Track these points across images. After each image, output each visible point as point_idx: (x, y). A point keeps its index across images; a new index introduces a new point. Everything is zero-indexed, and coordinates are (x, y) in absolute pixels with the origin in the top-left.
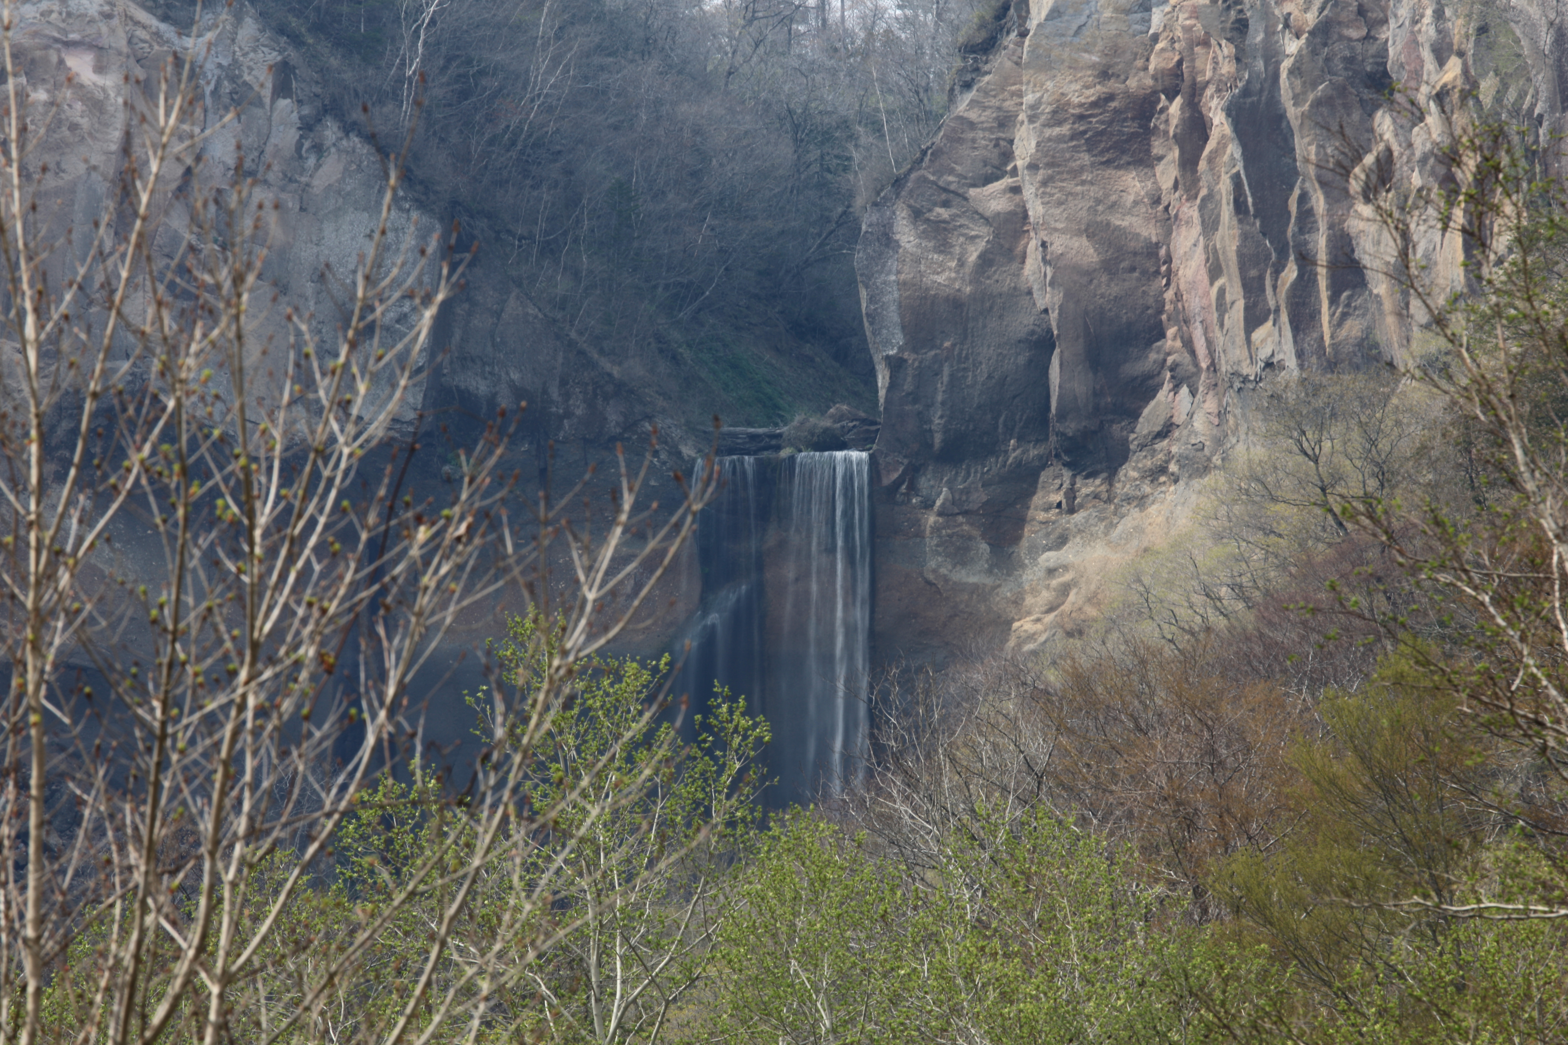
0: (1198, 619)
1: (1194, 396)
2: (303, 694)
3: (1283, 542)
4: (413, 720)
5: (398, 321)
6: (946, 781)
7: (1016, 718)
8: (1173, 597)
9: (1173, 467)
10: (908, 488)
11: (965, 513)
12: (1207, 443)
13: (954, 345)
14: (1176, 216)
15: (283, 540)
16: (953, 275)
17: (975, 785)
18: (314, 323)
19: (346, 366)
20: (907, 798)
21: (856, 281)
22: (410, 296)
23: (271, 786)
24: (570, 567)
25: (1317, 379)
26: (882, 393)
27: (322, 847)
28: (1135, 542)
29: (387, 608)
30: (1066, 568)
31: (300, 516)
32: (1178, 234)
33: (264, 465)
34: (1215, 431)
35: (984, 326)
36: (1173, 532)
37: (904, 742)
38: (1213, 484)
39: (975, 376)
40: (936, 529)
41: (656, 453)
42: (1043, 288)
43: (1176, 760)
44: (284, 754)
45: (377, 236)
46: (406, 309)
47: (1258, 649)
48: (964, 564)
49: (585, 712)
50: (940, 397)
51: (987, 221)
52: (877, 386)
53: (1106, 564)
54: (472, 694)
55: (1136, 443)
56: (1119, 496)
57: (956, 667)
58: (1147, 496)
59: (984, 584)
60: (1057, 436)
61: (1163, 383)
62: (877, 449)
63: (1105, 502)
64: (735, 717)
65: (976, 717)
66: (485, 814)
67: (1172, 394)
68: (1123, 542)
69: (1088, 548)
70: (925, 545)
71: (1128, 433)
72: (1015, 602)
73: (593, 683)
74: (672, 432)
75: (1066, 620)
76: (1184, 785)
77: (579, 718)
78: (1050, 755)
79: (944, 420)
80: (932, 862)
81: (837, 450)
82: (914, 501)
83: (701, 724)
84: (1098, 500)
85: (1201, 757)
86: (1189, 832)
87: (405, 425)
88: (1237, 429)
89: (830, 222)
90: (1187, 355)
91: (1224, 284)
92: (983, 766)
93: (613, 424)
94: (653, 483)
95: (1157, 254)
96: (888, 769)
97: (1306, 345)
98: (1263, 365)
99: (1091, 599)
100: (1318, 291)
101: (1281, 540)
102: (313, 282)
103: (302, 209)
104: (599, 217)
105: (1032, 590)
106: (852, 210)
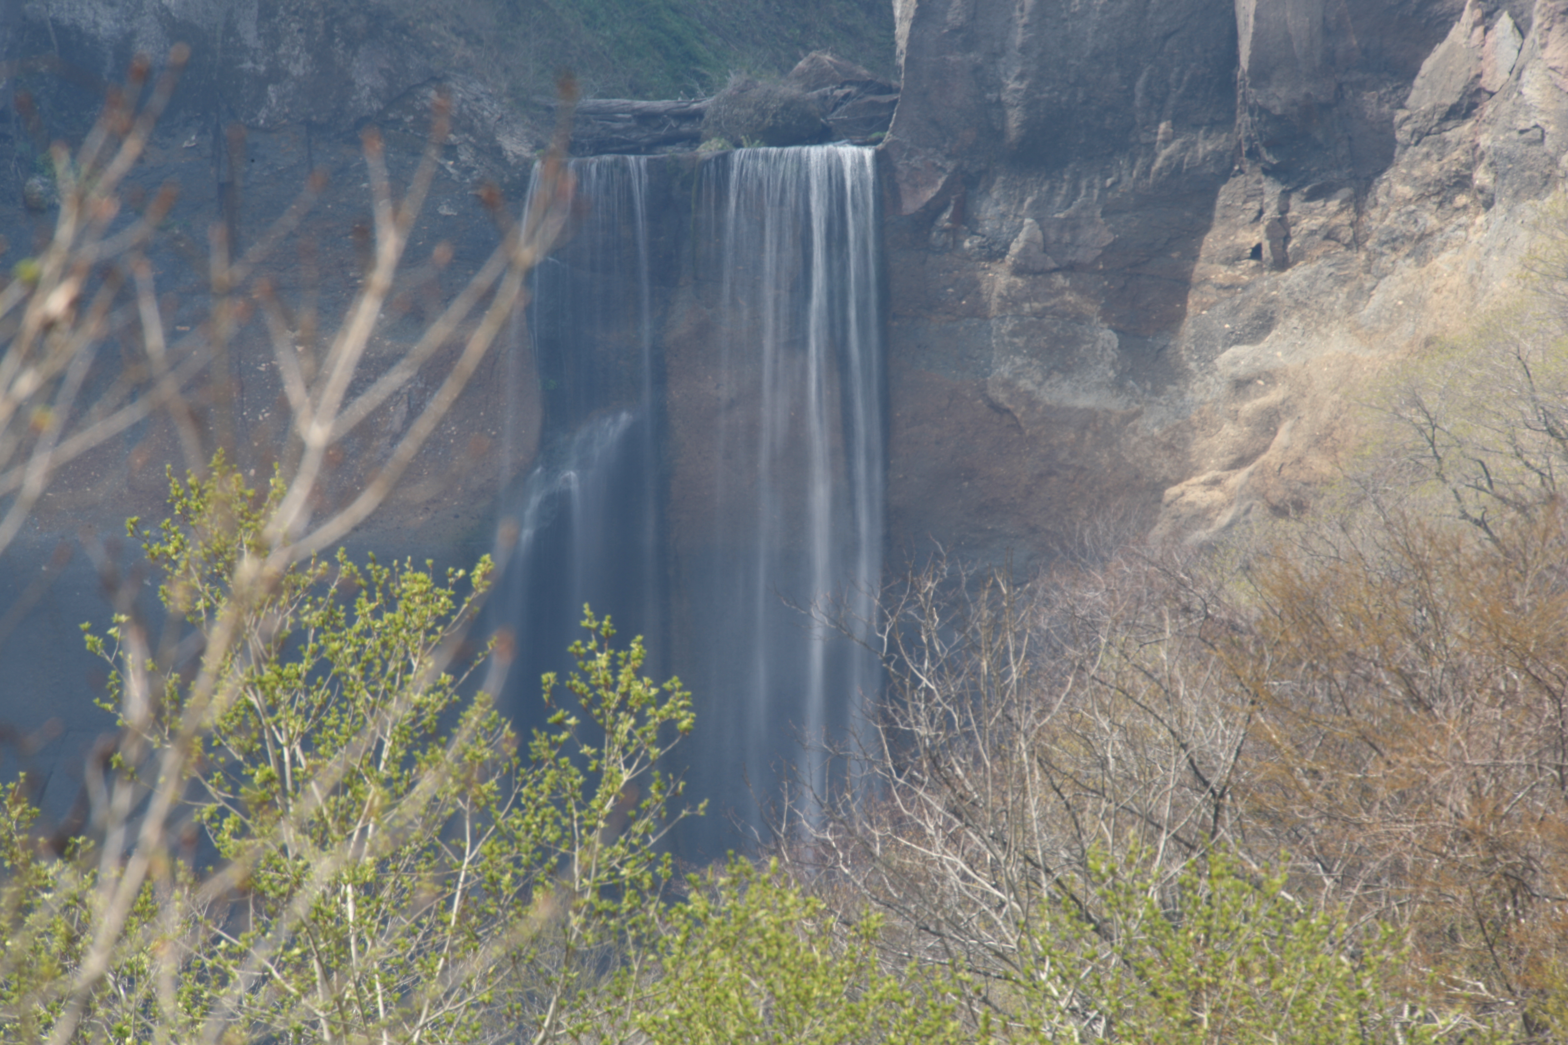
0: (1534, 479)
1: (1523, 35)
6: (1033, 803)
7: (1172, 678)
8: (1484, 434)
9: (1482, 177)
10: (954, 218)
11: (1070, 269)
12: (1551, 129)
17: (1093, 811)
20: (955, 837)
24: (275, 380)
26: (902, 30)
28: (1408, 327)
30: (1270, 377)
34: (1564, 106)
36: (1481, 307)
37: (950, 727)
38: (1561, 208)
40: (1011, 301)
41: (450, 150)
43: (1488, 761)
48: (1067, 370)
49: (323, 666)
50: (1018, 38)
52: (892, 15)
53: (1350, 370)
54: (99, 629)
55: (1408, 127)
56: (1376, 234)
57: (1051, 576)
58: (1431, 234)
59: (1107, 411)
60: (1252, 114)
61: (1462, 10)
62: (893, 143)
63: (1348, 246)
64: (621, 678)
65: (1093, 677)
66: (109, 869)
67: (1479, 30)
68: (1384, 325)
69: (1316, 338)
70: (989, 332)
71: (1392, 108)
72: (1169, 447)
73: (337, 609)
74: (483, 109)
75: (1272, 481)
76: (1506, 809)
77: (310, 678)
78: (1239, 752)
79: (1026, 82)
80: (1005, 964)
81: (812, 143)
82: (967, 244)
83: (554, 691)
84: (1333, 243)
85: (1538, 754)
86: (1515, 903)
92: (1106, 773)
93: (365, 93)
94: (444, 210)
96: (918, 780)
99: (1322, 441)
105: (1204, 421)
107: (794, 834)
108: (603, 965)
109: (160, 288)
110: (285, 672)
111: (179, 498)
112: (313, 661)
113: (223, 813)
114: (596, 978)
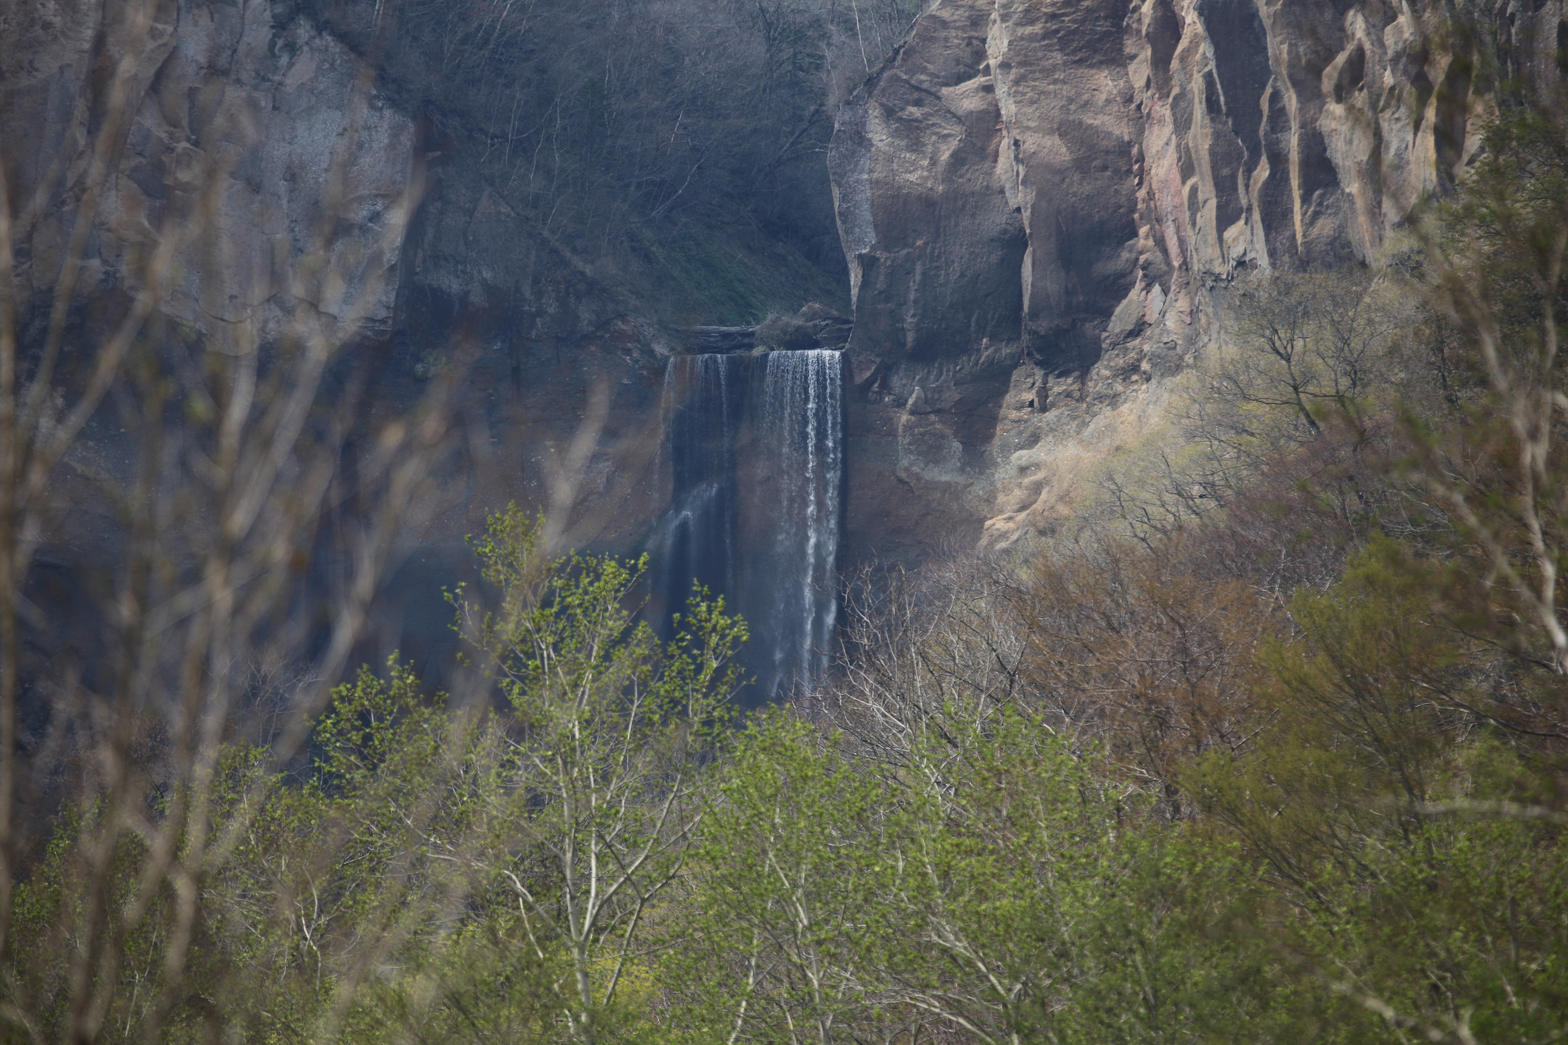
0: (1171, 518)
1: (1166, 295)
3: (1255, 441)
5: (371, 220)
6: (918, 678)
7: (989, 617)
8: (1145, 495)
9: (1145, 366)
10: (880, 386)
11: (938, 412)
12: (1180, 342)
13: (926, 244)
14: (1149, 114)
16: (925, 174)
17: (948, 683)
18: (287, 222)
20: (879, 696)
21: (828, 180)
22: (380, 194)
25: (1289, 277)
26: (855, 292)
28: (1107, 441)
30: (1038, 466)
32: (1151, 133)
34: (1187, 331)
35: (957, 225)
36: (1145, 431)
37: (877, 641)
38: (1185, 382)
39: (947, 275)
40: (909, 428)
41: (628, 352)
42: (1015, 187)
43: (1148, 658)
45: (348, 134)
46: (379, 208)
47: (1231, 548)
48: (936, 462)
49: (564, 609)
50: (912, 296)
51: (959, 120)
52: (849, 284)
53: (1078, 463)
54: (451, 590)
55: (1108, 341)
56: (1091, 395)
57: (928, 565)
58: (1119, 395)
59: (956, 483)
60: (1029, 334)
61: (1135, 283)
62: (850, 348)
63: (1077, 401)
64: (713, 616)
65: (949, 616)
67: (1144, 293)
68: (1095, 440)
69: (1061, 447)
70: (898, 443)
71: (1100, 331)
72: (987, 501)
73: (571, 581)
74: (645, 331)
75: (1038, 518)
76: (1156, 683)
77: (557, 615)
78: (1022, 653)
79: (916, 319)
80: (904, 759)
81: (809, 349)
82: (886, 399)
83: (679, 622)
84: (1070, 399)
85: (1173, 656)
86: (1161, 731)
87: (378, 324)
88: (1209, 327)
89: (802, 120)
90: (1159, 254)
91: (1196, 183)
92: (955, 664)
93: (585, 322)
94: (625, 381)
95: (1130, 153)
96: (861, 667)
97: (1278, 244)
98: (1235, 264)
99: (1064, 498)
100: (1291, 190)
101: (1253, 439)
102: (285, 180)
103: (275, 108)
104: (572, 115)
105: (1004, 488)
106: (824, 108)
108: (703, 760)
110: (545, 613)
111: (492, 525)
112: (558, 607)
113: (513, 683)
114: (700, 767)
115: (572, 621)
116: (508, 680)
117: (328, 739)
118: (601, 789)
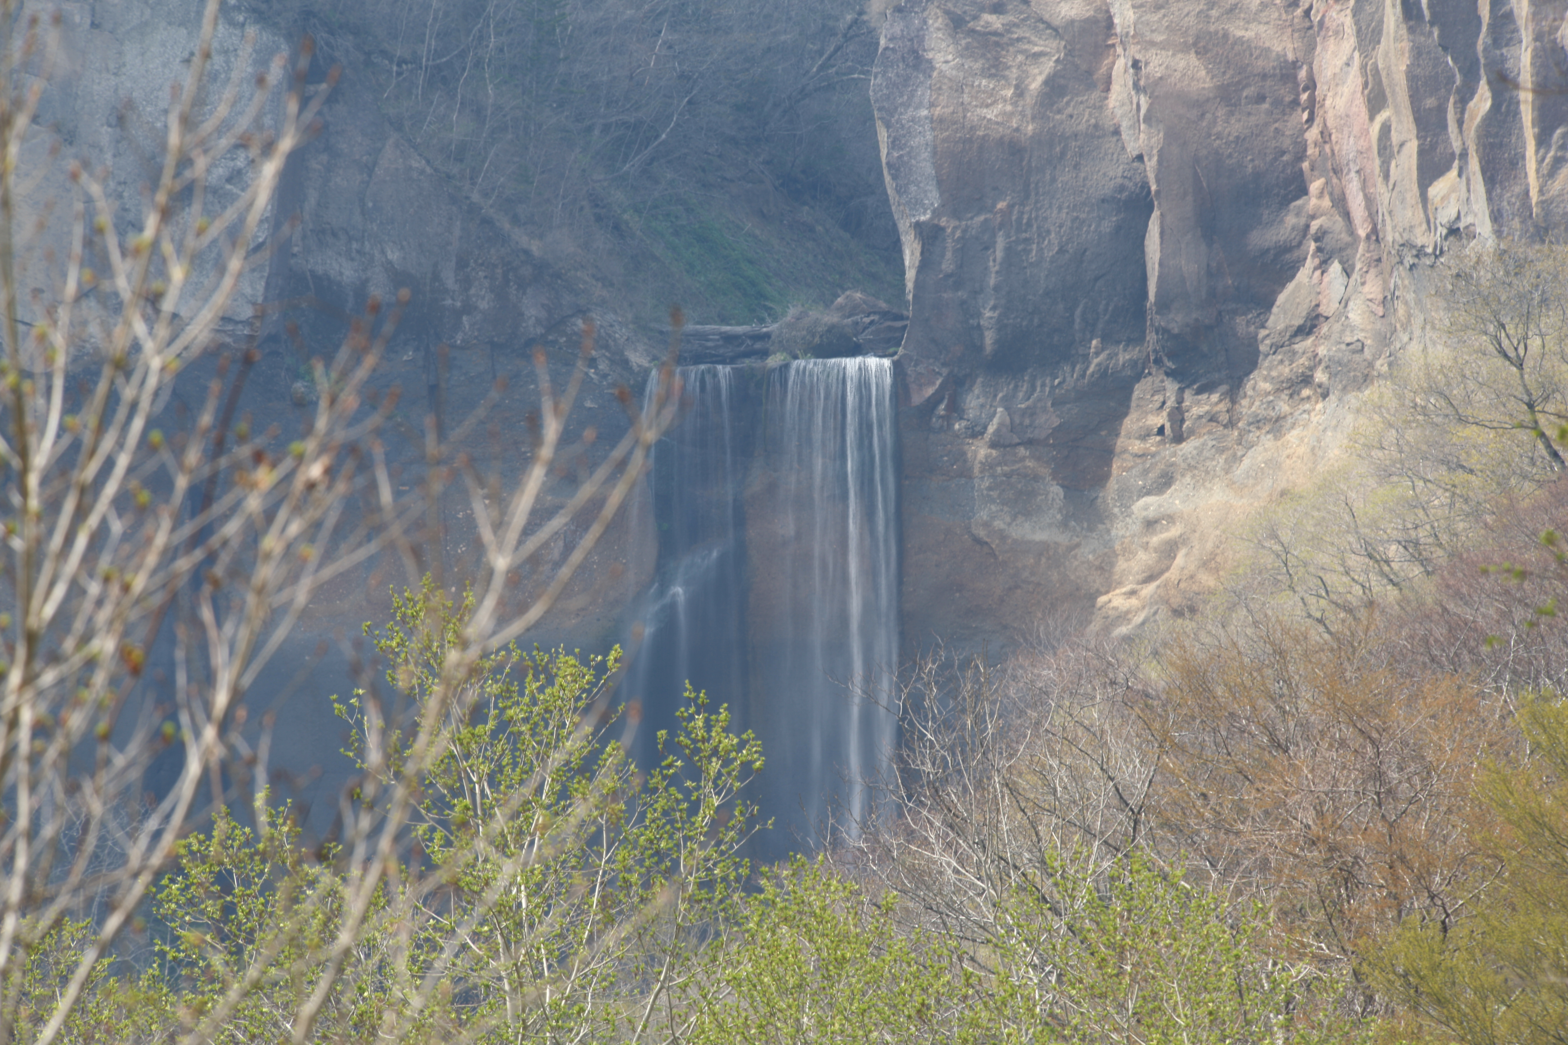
0: (1358, 590)
1: (1349, 276)
2: (99, 706)
3: (1475, 481)
4: (252, 740)
5: (229, 180)
6: (1004, 819)
7: (1103, 732)
8: (1322, 558)
9: (1320, 376)
10: (947, 408)
11: (1029, 443)
12: (1368, 342)
13: (1011, 207)
14: (1321, 23)
15: (67, 488)
16: (1009, 108)
17: (1047, 825)
18: (112, 184)
19: (155, 244)
20: (949, 845)
21: (872, 118)
22: (242, 144)
23: (57, 833)
24: (471, 523)
25: (1520, 251)
26: (910, 275)
27: (128, 920)
28: (1268, 482)
29: (216, 583)
30: (1171, 519)
31: (92, 453)
32: (1325, 49)
33: (42, 383)
34: (1378, 325)
35: (1054, 180)
36: (1320, 468)
37: (946, 767)
38: (1375, 397)
39: (1040, 250)
40: (988, 466)
41: (592, 362)
42: (1135, 125)
43: (1327, 788)
44: (73, 789)
45: (197, 60)
46: (240, 163)
47: (1440, 632)
48: (1027, 514)
49: (503, 725)
50: (992, 281)
51: (1056, 32)
52: (903, 264)
53: (1227, 513)
54: (343, 700)
55: (1268, 342)
56: (1245, 418)
57: (1017, 659)
58: (1285, 417)
59: (1056, 543)
60: (1157, 333)
61: (1305, 259)
62: (905, 355)
63: (1225, 426)
64: (713, 734)
65: (1047, 730)
66: (355, 872)
67: (1318, 273)
68: (1251, 481)
69: (1202, 491)
70: (973, 488)
71: (1257, 328)
72: (1100, 568)
73: (512, 685)
74: (615, 332)
75: (1172, 592)
76: (1339, 822)
77: (494, 735)
78: (1150, 782)
79: (997, 312)
80: (986, 934)
81: (847, 356)
82: (957, 426)
83: (666, 743)
84: (1214, 424)
85: (1362, 783)
86: (1347, 889)
87: (240, 326)
88: (1409, 321)
89: (835, 34)
90: (1338, 218)
91: (1389, 119)
92: (1056, 798)
93: (532, 322)
94: (589, 404)
95: (1295, 77)
96: (923, 805)
97: (1505, 203)
98: (1444, 232)
99: (1208, 563)
100: (1521, 128)
101: (1473, 478)
102: (110, 126)
103: (94, 25)
104: (510, 31)
105: (1124, 550)
106: (865, 18)
107: (837, 844)
108: (703, 936)
109: (388, 463)
110: (476, 731)
111: (399, 608)
112: (495, 723)
113: (433, 830)
114: (697, 947)
115: (515, 743)
116: (425, 826)
117: (174, 911)
118: (560, 978)
